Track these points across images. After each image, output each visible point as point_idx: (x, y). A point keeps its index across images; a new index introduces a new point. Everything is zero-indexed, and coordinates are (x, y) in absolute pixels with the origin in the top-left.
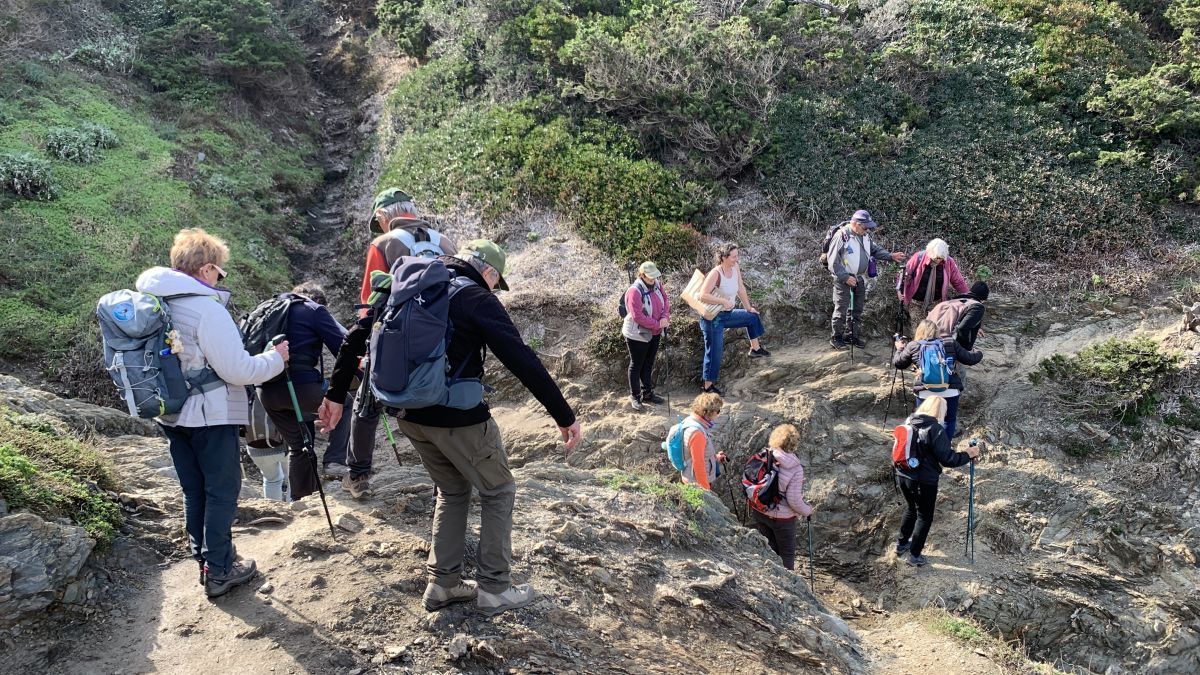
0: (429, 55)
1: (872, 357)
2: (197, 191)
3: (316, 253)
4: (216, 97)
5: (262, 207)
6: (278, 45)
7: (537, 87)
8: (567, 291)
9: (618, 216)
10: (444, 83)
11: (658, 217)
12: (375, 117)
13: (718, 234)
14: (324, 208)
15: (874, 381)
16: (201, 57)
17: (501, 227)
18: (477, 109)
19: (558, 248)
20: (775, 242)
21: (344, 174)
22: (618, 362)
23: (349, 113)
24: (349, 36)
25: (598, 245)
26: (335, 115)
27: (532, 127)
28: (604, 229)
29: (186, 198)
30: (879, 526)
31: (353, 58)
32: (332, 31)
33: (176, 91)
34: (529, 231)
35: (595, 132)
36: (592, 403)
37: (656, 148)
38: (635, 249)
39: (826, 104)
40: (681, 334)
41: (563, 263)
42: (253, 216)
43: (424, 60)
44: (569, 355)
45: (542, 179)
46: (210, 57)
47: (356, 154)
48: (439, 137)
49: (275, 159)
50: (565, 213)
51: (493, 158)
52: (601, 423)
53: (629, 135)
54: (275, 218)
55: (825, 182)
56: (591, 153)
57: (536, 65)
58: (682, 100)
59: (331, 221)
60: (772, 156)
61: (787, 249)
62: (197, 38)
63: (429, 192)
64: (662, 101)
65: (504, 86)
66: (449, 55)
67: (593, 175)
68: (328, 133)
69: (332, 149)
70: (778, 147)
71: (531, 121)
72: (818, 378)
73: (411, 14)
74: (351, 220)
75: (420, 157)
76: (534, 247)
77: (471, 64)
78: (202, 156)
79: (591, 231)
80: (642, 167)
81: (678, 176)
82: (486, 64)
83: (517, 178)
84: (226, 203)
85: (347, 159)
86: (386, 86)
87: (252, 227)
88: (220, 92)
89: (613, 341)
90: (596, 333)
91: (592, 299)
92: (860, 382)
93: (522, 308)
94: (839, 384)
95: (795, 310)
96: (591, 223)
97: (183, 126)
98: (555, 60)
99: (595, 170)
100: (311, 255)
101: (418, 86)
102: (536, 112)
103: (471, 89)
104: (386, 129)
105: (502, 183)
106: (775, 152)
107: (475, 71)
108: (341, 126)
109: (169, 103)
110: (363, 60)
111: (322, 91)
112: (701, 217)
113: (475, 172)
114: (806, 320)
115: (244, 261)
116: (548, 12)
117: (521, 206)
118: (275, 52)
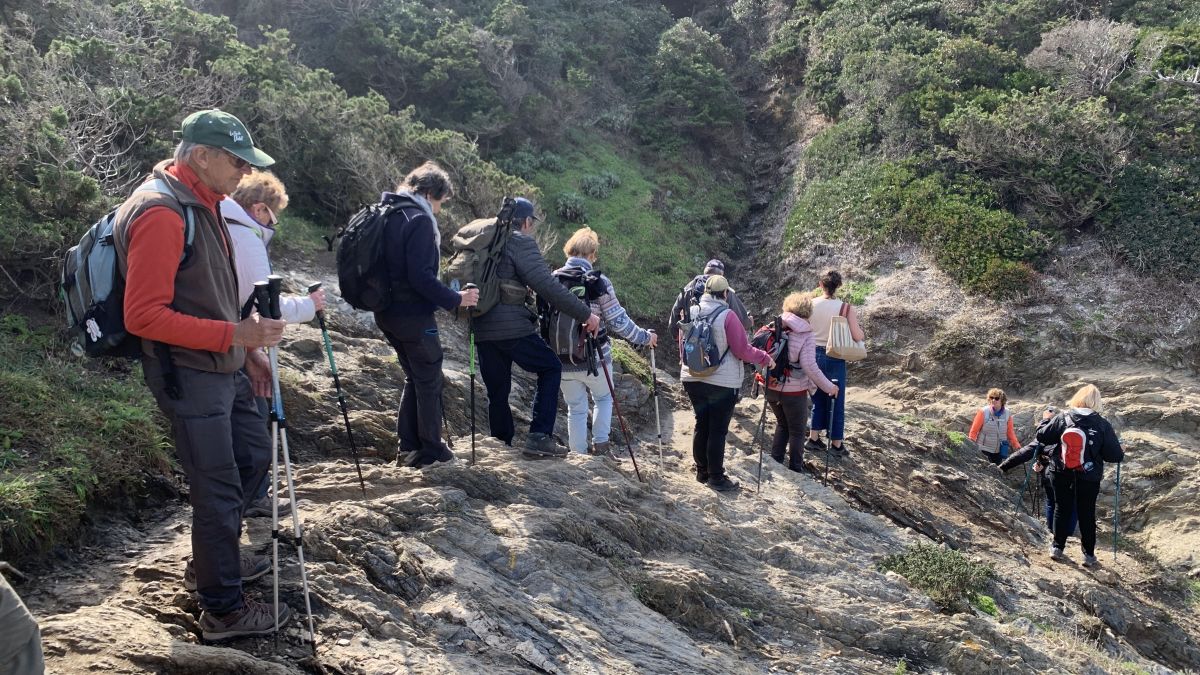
0: (840, 116)
1: (1171, 383)
2: (666, 219)
3: (739, 266)
4: (682, 148)
5: (705, 230)
6: (727, 107)
7: (922, 147)
8: (922, 307)
9: (970, 254)
10: (849, 140)
11: (1002, 256)
12: (793, 162)
13: (1053, 273)
14: (747, 232)
15: (1166, 402)
16: (674, 119)
17: (876, 256)
18: (872, 162)
19: (918, 275)
20: (1103, 284)
21: (765, 206)
22: (952, 364)
23: (773, 156)
24: (780, 93)
25: (951, 274)
26: (763, 157)
27: (912, 179)
28: (957, 263)
29: (659, 224)
30: (1142, 510)
31: (782, 111)
32: (768, 87)
33: (655, 144)
34: (898, 260)
35: (964, 185)
36: (926, 392)
37: (1011, 202)
38: (979, 280)
39: (1170, 171)
40: (1005, 348)
41: (920, 286)
42: (698, 237)
43: (837, 121)
44: (913, 355)
45: (913, 221)
46: (680, 119)
47: (776, 190)
48: (839, 184)
49: (717, 195)
50: (928, 248)
51: (878, 203)
52: (930, 407)
53: (992, 188)
54: (713, 239)
55: (1156, 237)
56: (956, 203)
57: (921, 130)
58: (1036, 165)
59: (751, 242)
60: (1110, 214)
61: (1112, 290)
62: (672, 104)
63: (825, 227)
64: (1019, 165)
65: (895, 145)
66: (856, 118)
67: (955, 220)
68: (756, 172)
69: (757, 185)
70: (1117, 206)
71: (912, 175)
72: (1116, 395)
73: (831, 82)
74: (766, 243)
75: (822, 199)
76: (900, 272)
77: (871, 127)
78: (669, 192)
79: (947, 263)
80: (997, 216)
81: (1025, 225)
82: (883, 126)
83: (894, 219)
84: (682, 228)
85: (767, 194)
86: (805, 135)
87: (698, 245)
88: (685, 145)
89: (950, 348)
90: (937, 341)
91: (938, 316)
92: (1154, 402)
93: (883, 317)
94: (1134, 401)
95: (1109, 339)
96: (947, 258)
97: (659, 171)
98: (937, 128)
99: (957, 217)
100: (734, 267)
101: (829, 142)
102: (917, 167)
103: (869, 146)
104: (800, 174)
105: (882, 222)
106: (1114, 210)
107: (874, 131)
108: (766, 167)
109: (651, 153)
110: (788, 115)
111: (754, 136)
112: (1040, 260)
113: (863, 213)
114: (1118, 348)
115: (692, 269)
116: (936, 89)
117: (894, 241)
118: (725, 112)
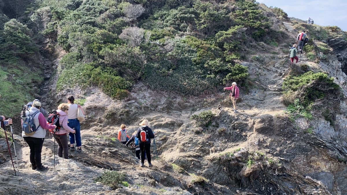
0: (70, 51)
1: (163, 116)
2: (13, 84)
3: (42, 97)
4: (17, 61)
5: (29, 87)
6: (32, 48)
7: (95, 59)
8: (100, 104)
9: (112, 88)
10: (73, 58)
11: (120, 88)
12: (57, 64)
13: (133, 92)
14: (44, 87)
15: (162, 121)
16: (13, 51)
17: (86, 91)
18: (81, 64)
19: (98, 95)
20: (145, 93)
21: (49, 78)
22: (111, 119)
23: (50, 63)
24: (50, 44)
25: (107, 94)
26: (47, 63)
27: (93, 69)
28: (109, 91)
29: (11, 86)
30: (161, 149)
31: (51, 49)
32: (46, 42)
33: (7, 59)
34: (92, 91)
35: (108, 70)
36: (104, 128)
37: (121, 74)
38: (115, 95)
39: (156, 65)
40: (124, 113)
41: (99, 98)
42: (27, 89)
43: (69, 52)
44: (100, 118)
45: (95, 80)
46: (15, 51)
47: (52, 73)
48: (72, 71)
49: (32, 75)
50: (100, 88)
51: (84, 76)
52: (106, 132)
53: (115, 70)
54: (32, 89)
55: (155, 81)
56: (106, 75)
57: (94, 55)
58: (125, 64)
59: (46, 90)
60: (144, 76)
61: (148, 95)
62: (12, 46)
63: (69, 83)
64: (121, 64)
65: (87, 59)
66: (75, 51)
67: (106, 80)
68: (45, 68)
69: (46, 72)
70: (146, 74)
71: (93, 67)
72: (152, 121)
73: (66, 41)
74: (51, 90)
75: (67, 75)
76: (93, 95)
77: (80, 54)
78: (14, 75)
79: (106, 91)
80: (118, 78)
81: (125, 80)
82: (83, 54)
83: (90, 80)
84: (20, 86)
85: (50, 74)
86: (60, 57)
87: (27, 92)
88: (18, 60)
89: (110, 115)
90: (106, 113)
91: (105, 106)
92: (160, 121)
93: (90, 108)
94: (156, 122)
95: (148, 107)
96: (106, 90)
97: (9, 68)
98: (98, 54)
99: (107, 78)
100: (41, 98)
101: (67, 58)
102: (94, 65)
103: (80, 59)
104: (59, 68)
105: (86, 81)
106: (145, 75)
107: (81, 55)
108: (48, 66)
109: (5, 62)
110: (54, 50)
111: (43, 57)
112: (130, 89)
113: (80, 79)
114: (151, 109)
115: (25, 100)
116: (97, 44)
117: (90, 86)
118: (32, 49)
